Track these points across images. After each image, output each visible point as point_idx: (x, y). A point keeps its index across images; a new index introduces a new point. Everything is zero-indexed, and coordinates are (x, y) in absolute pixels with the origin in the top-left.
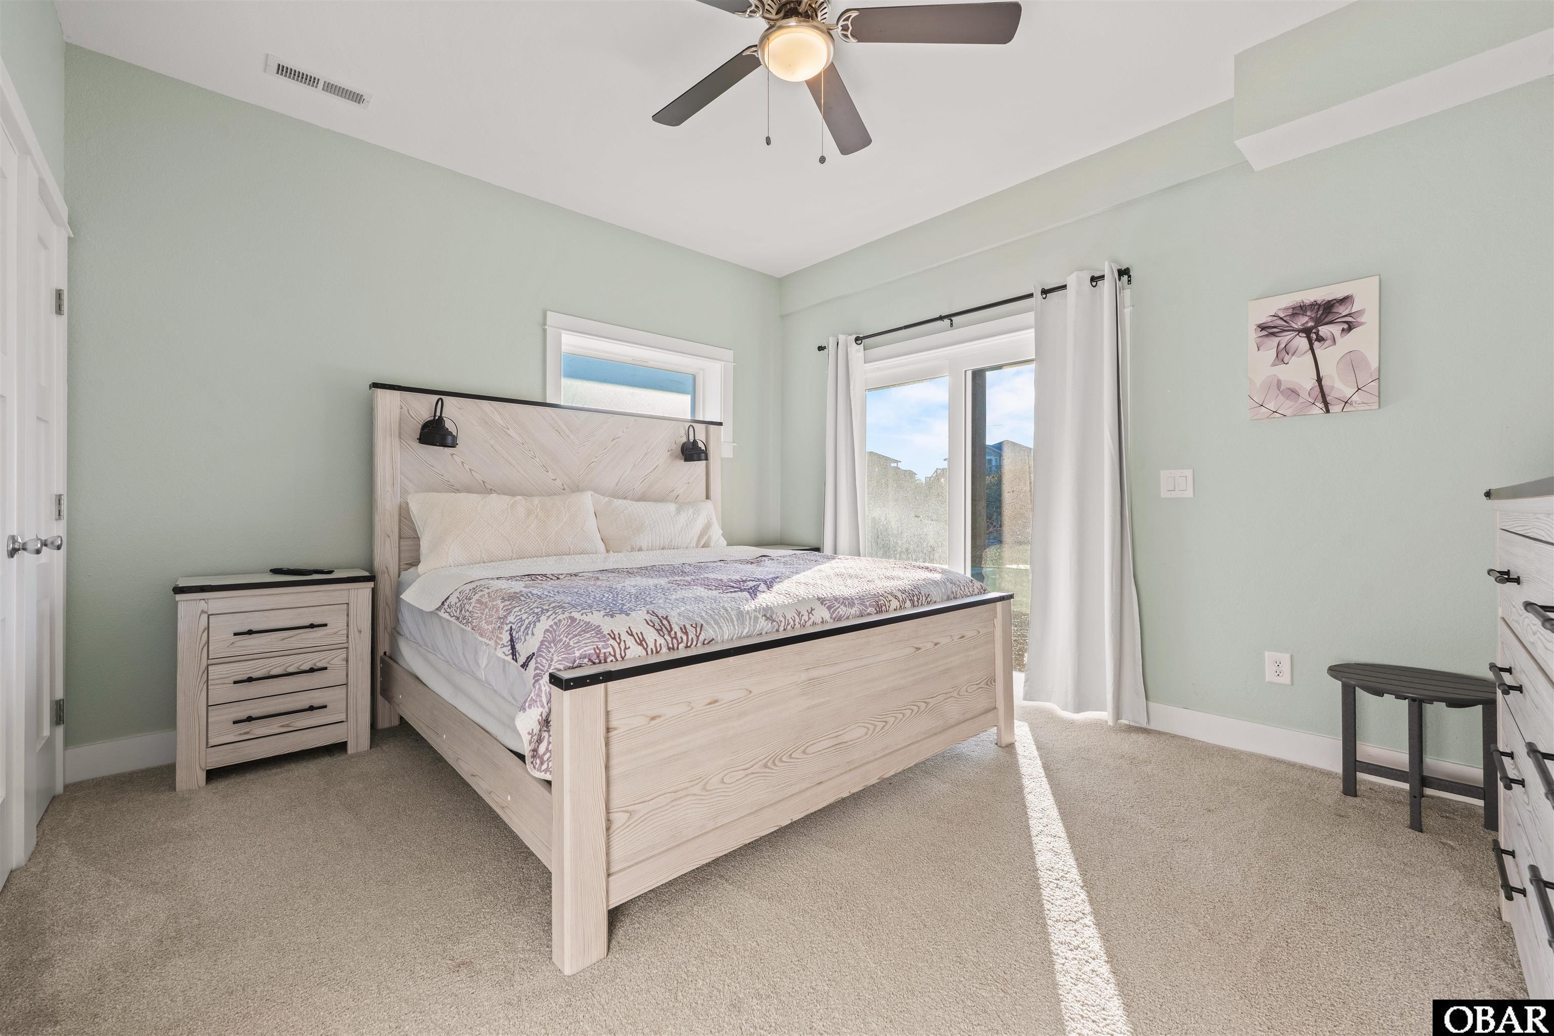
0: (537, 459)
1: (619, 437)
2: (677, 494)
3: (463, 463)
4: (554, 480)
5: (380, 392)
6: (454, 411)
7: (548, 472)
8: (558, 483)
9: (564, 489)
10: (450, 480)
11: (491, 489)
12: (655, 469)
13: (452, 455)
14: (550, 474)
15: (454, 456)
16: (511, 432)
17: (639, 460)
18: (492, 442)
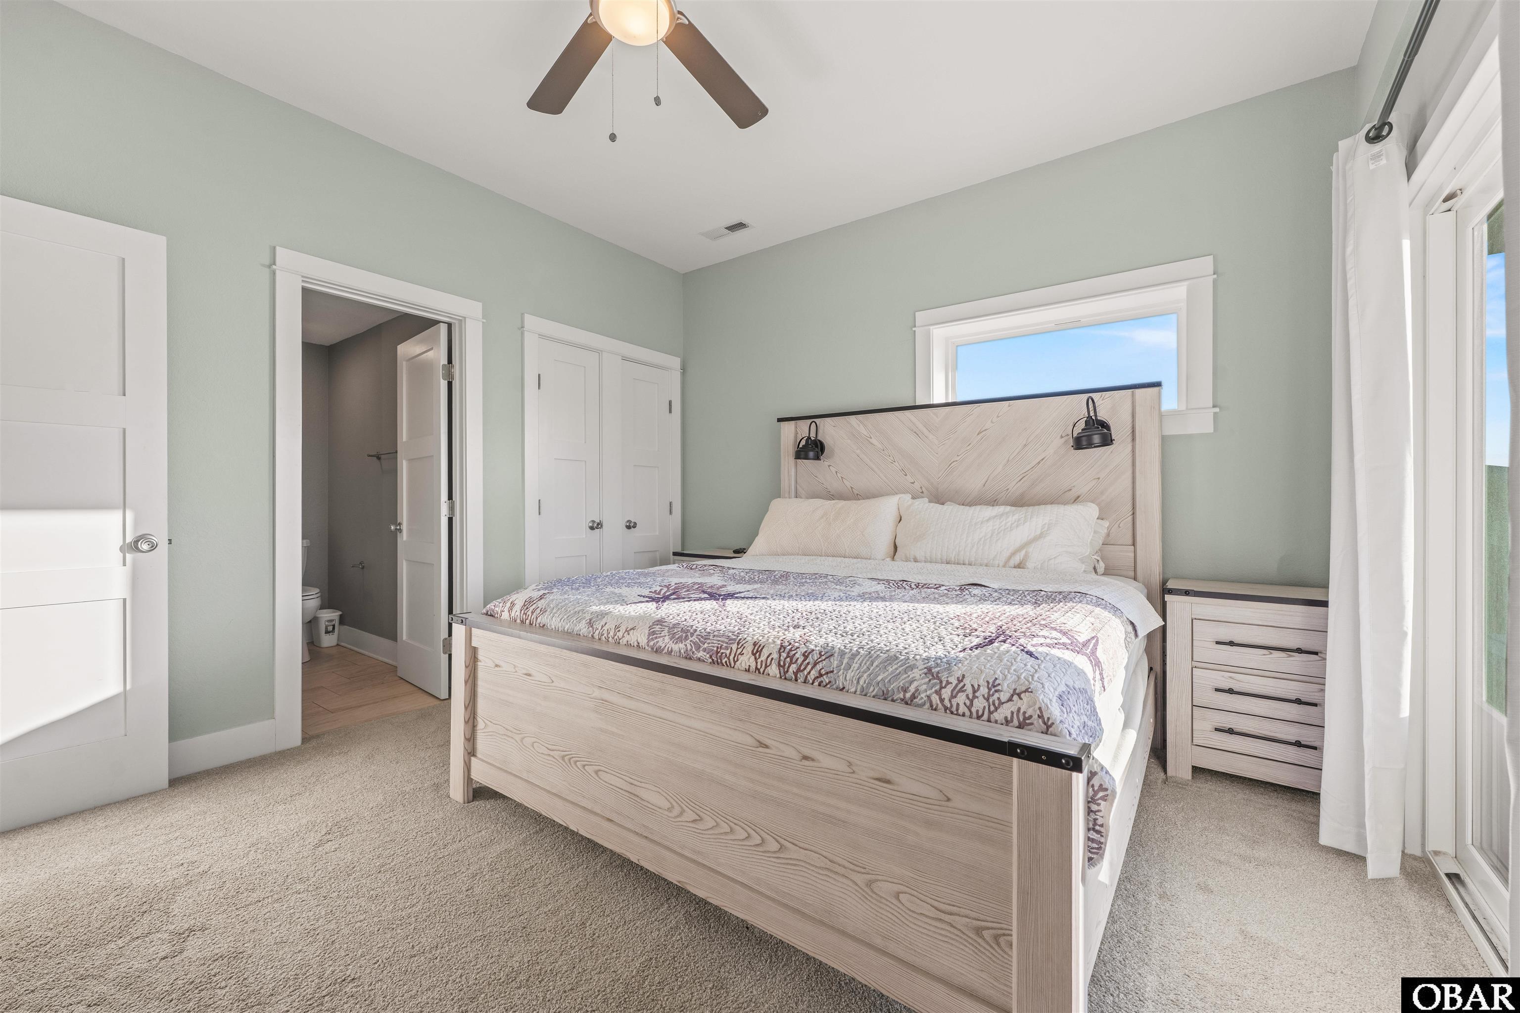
0: (896, 464)
1: (985, 430)
2: (1076, 495)
3: (836, 472)
4: (913, 483)
5: (782, 423)
6: (829, 431)
7: (906, 475)
8: (917, 486)
9: (922, 492)
10: (828, 488)
11: (857, 494)
12: (1039, 463)
13: (829, 466)
14: (908, 477)
15: (831, 467)
16: (873, 441)
17: (1015, 454)
18: (858, 452)
